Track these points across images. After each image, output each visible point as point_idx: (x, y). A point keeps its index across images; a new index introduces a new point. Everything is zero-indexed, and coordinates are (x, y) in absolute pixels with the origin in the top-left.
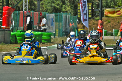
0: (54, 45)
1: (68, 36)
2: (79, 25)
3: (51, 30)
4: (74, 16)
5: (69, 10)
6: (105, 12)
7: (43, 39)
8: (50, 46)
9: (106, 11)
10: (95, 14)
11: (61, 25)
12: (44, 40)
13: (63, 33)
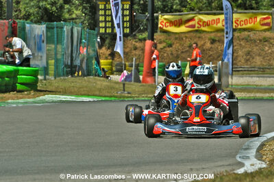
0: (44, 95)
1: (76, 75)
2: (101, 51)
3: (37, 63)
4: (91, 29)
5: (78, 17)
6: (160, 21)
7: (19, 81)
8: (34, 97)
9: (163, 19)
10: (139, 26)
11: (60, 50)
12: (21, 84)
13: (65, 69)
